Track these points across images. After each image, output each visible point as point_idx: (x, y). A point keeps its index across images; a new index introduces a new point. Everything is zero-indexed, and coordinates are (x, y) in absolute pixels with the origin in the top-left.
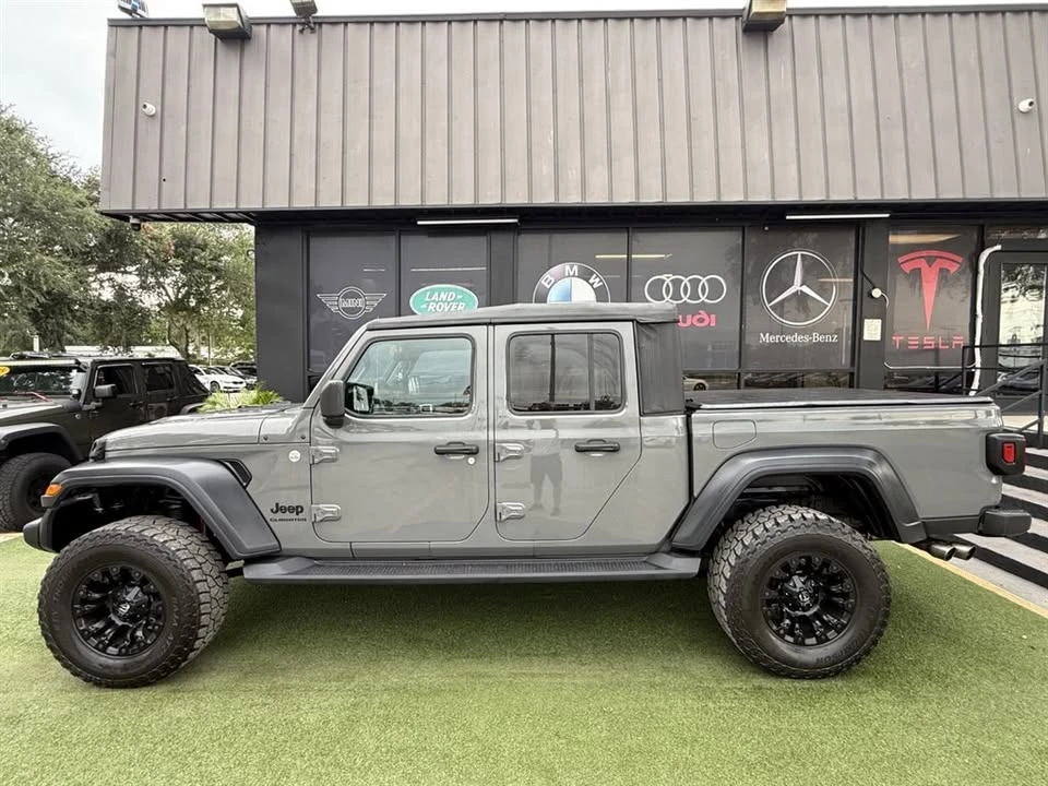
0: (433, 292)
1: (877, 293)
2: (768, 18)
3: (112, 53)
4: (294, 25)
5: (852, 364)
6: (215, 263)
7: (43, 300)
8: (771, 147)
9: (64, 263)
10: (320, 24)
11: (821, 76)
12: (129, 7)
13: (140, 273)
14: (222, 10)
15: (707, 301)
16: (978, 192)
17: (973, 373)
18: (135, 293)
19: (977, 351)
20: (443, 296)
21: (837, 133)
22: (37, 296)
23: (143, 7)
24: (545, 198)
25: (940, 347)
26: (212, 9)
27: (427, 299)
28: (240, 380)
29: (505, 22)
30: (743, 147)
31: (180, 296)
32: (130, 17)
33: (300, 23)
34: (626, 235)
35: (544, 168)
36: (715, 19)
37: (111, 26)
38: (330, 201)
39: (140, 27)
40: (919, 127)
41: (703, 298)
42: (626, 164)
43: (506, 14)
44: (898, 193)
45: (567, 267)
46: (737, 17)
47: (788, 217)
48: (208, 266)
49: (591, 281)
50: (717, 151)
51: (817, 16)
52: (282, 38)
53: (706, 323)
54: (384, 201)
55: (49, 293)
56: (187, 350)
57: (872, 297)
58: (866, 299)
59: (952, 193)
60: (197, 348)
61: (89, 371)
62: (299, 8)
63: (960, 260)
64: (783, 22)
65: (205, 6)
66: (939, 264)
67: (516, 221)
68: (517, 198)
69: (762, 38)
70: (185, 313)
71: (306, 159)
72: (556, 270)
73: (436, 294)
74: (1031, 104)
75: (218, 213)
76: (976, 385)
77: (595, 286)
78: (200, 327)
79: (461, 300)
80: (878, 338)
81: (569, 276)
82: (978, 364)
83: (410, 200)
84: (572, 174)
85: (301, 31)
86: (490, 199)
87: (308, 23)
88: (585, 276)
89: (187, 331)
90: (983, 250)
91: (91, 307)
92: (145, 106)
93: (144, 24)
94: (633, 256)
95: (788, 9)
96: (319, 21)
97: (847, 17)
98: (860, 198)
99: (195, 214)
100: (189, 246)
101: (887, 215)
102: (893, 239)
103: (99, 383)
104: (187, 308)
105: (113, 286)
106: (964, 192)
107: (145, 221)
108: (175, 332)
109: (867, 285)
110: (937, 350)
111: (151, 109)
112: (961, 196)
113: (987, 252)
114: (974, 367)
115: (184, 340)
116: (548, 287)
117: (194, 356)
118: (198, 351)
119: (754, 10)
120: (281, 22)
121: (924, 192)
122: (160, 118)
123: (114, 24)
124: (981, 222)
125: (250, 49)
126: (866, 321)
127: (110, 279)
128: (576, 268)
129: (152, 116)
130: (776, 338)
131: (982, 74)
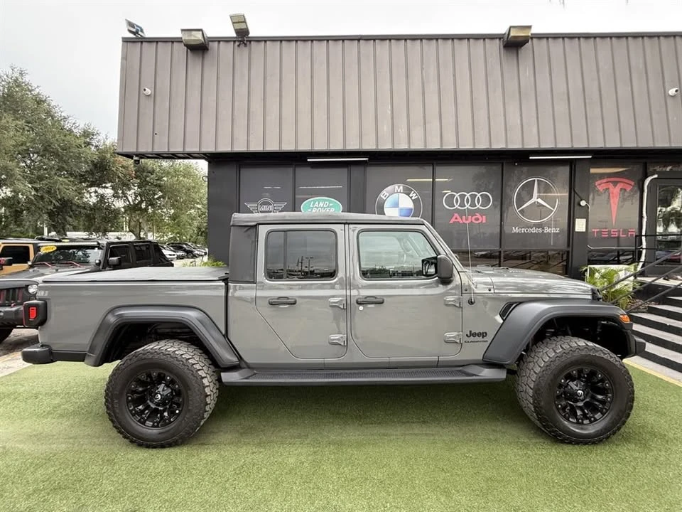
0: (315, 202)
1: (583, 203)
2: (520, 39)
3: (125, 58)
4: (234, 41)
5: (568, 246)
6: (159, 182)
7: (57, 204)
8: (521, 115)
9: (70, 181)
10: (250, 41)
11: (550, 74)
12: (134, 30)
13: (113, 188)
14: (193, 33)
15: (481, 208)
16: (645, 143)
17: (641, 252)
18: (110, 200)
19: (644, 238)
20: (321, 204)
21: (561, 108)
22: (54, 201)
23: (142, 31)
24: (386, 146)
25: (621, 236)
26: (186, 32)
27: (311, 206)
28: (173, 253)
29: (361, 41)
30: (505, 115)
31: (137, 202)
32: (134, 36)
33: (238, 41)
34: (431, 168)
35: (385, 128)
36: (486, 40)
37: (123, 41)
38: (256, 147)
39: (142, 42)
40: (609, 105)
41: (478, 206)
42: (434, 126)
43: (361, 36)
44: (598, 144)
45: (396, 186)
46: (500, 39)
47: (531, 158)
48: (155, 184)
49: (411, 195)
50: (489, 118)
51: (548, 38)
52: (227, 49)
53: (480, 221)
54: (288, 147)
55: (60, 200)
56: (139, 234)
57: (580, 205)
58: (577, 207)
59: (630, 144)
60: (146, 234)
61: (105, 248)
62: (238, 32)
63: (633, 183)
64: (528, 42)
65: (182, 30)
66: (619, 186)
67: (367, 159)
68: (369, 145)
69: (515, 52)
70: (139, 212)
71: (241, 121)
72: (390, 188)
73: (317, 203)
74: (676, 91)
75: (187, 154)
76: (643, 259)
77: (413, 198)
78: (148, 221)
79: (332, 207)
80: (584, 230)
81: (397, 192)
82: (644, 245)
83: (304, 147)
84: (402, 132)
85: (239, 46)
86: (353, 146)
87: (243, 41)
88: (407, 192)
89: (140, 223)
90: (646, 177)
91: (84, 208)
92: (145, 90)
93: (143, 40)
94: (437, 180)
95: (532, 34)
96: (250, 39)
97: (566, 39)
98: (575, 146)
99: (173, 154)
100: (144, 171)
101: (590, 157)
102: (593, 171)
103: (111, 256)
104: (140, 209)
105: (97, 196)
106: (637, 143)
107: (142, 158)
108: (133, 223)
109: (577, 199)
110: (618, 238)
111: (148, 91)
112: (635, 146)
113: (649, 179)
114: (642, 248)
115: (138, 229)
116: (385, 199)
117: (144, 238)
118: (147, 236)
119: (512, 34)
120: (227, 40)
121: (614, 143)
122: (153, 97)
123: (125, 40)
124: (644, 160)
125: (208, 56)
126: (577, 220)
127: (96, 192)
128: (401, 187)
129: (149, 96)
130: (523, 230)
131: (646, 73)
